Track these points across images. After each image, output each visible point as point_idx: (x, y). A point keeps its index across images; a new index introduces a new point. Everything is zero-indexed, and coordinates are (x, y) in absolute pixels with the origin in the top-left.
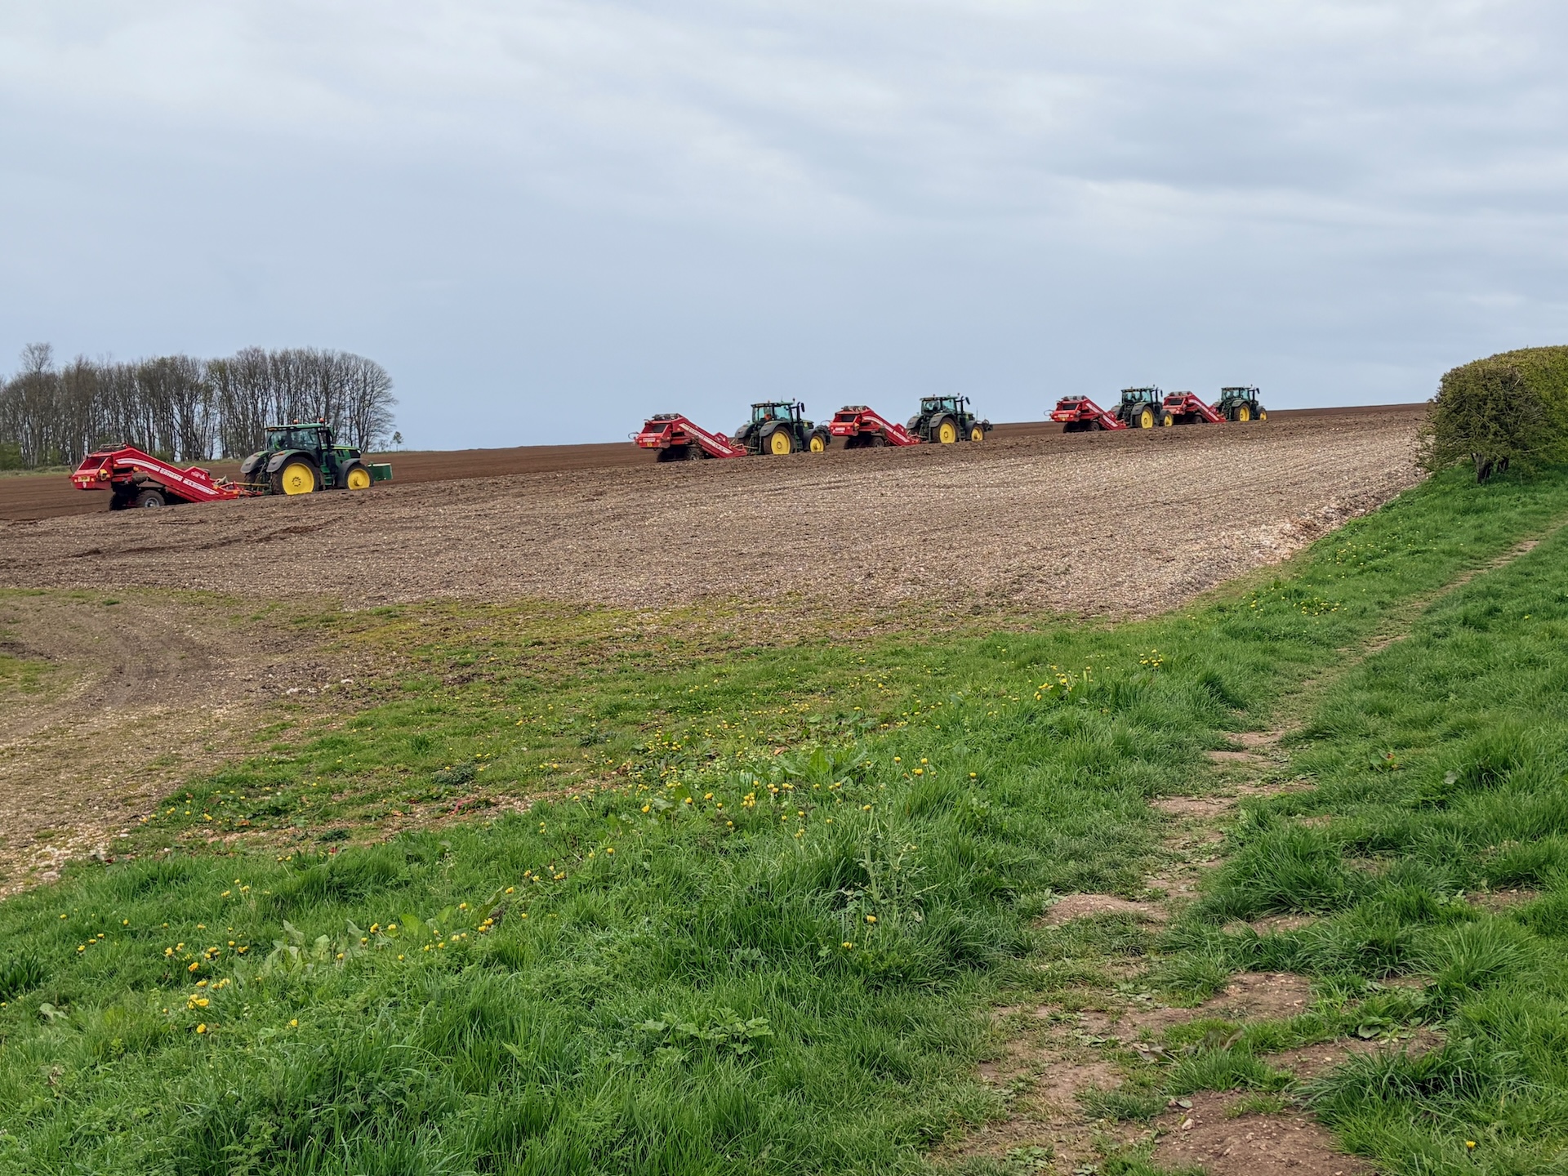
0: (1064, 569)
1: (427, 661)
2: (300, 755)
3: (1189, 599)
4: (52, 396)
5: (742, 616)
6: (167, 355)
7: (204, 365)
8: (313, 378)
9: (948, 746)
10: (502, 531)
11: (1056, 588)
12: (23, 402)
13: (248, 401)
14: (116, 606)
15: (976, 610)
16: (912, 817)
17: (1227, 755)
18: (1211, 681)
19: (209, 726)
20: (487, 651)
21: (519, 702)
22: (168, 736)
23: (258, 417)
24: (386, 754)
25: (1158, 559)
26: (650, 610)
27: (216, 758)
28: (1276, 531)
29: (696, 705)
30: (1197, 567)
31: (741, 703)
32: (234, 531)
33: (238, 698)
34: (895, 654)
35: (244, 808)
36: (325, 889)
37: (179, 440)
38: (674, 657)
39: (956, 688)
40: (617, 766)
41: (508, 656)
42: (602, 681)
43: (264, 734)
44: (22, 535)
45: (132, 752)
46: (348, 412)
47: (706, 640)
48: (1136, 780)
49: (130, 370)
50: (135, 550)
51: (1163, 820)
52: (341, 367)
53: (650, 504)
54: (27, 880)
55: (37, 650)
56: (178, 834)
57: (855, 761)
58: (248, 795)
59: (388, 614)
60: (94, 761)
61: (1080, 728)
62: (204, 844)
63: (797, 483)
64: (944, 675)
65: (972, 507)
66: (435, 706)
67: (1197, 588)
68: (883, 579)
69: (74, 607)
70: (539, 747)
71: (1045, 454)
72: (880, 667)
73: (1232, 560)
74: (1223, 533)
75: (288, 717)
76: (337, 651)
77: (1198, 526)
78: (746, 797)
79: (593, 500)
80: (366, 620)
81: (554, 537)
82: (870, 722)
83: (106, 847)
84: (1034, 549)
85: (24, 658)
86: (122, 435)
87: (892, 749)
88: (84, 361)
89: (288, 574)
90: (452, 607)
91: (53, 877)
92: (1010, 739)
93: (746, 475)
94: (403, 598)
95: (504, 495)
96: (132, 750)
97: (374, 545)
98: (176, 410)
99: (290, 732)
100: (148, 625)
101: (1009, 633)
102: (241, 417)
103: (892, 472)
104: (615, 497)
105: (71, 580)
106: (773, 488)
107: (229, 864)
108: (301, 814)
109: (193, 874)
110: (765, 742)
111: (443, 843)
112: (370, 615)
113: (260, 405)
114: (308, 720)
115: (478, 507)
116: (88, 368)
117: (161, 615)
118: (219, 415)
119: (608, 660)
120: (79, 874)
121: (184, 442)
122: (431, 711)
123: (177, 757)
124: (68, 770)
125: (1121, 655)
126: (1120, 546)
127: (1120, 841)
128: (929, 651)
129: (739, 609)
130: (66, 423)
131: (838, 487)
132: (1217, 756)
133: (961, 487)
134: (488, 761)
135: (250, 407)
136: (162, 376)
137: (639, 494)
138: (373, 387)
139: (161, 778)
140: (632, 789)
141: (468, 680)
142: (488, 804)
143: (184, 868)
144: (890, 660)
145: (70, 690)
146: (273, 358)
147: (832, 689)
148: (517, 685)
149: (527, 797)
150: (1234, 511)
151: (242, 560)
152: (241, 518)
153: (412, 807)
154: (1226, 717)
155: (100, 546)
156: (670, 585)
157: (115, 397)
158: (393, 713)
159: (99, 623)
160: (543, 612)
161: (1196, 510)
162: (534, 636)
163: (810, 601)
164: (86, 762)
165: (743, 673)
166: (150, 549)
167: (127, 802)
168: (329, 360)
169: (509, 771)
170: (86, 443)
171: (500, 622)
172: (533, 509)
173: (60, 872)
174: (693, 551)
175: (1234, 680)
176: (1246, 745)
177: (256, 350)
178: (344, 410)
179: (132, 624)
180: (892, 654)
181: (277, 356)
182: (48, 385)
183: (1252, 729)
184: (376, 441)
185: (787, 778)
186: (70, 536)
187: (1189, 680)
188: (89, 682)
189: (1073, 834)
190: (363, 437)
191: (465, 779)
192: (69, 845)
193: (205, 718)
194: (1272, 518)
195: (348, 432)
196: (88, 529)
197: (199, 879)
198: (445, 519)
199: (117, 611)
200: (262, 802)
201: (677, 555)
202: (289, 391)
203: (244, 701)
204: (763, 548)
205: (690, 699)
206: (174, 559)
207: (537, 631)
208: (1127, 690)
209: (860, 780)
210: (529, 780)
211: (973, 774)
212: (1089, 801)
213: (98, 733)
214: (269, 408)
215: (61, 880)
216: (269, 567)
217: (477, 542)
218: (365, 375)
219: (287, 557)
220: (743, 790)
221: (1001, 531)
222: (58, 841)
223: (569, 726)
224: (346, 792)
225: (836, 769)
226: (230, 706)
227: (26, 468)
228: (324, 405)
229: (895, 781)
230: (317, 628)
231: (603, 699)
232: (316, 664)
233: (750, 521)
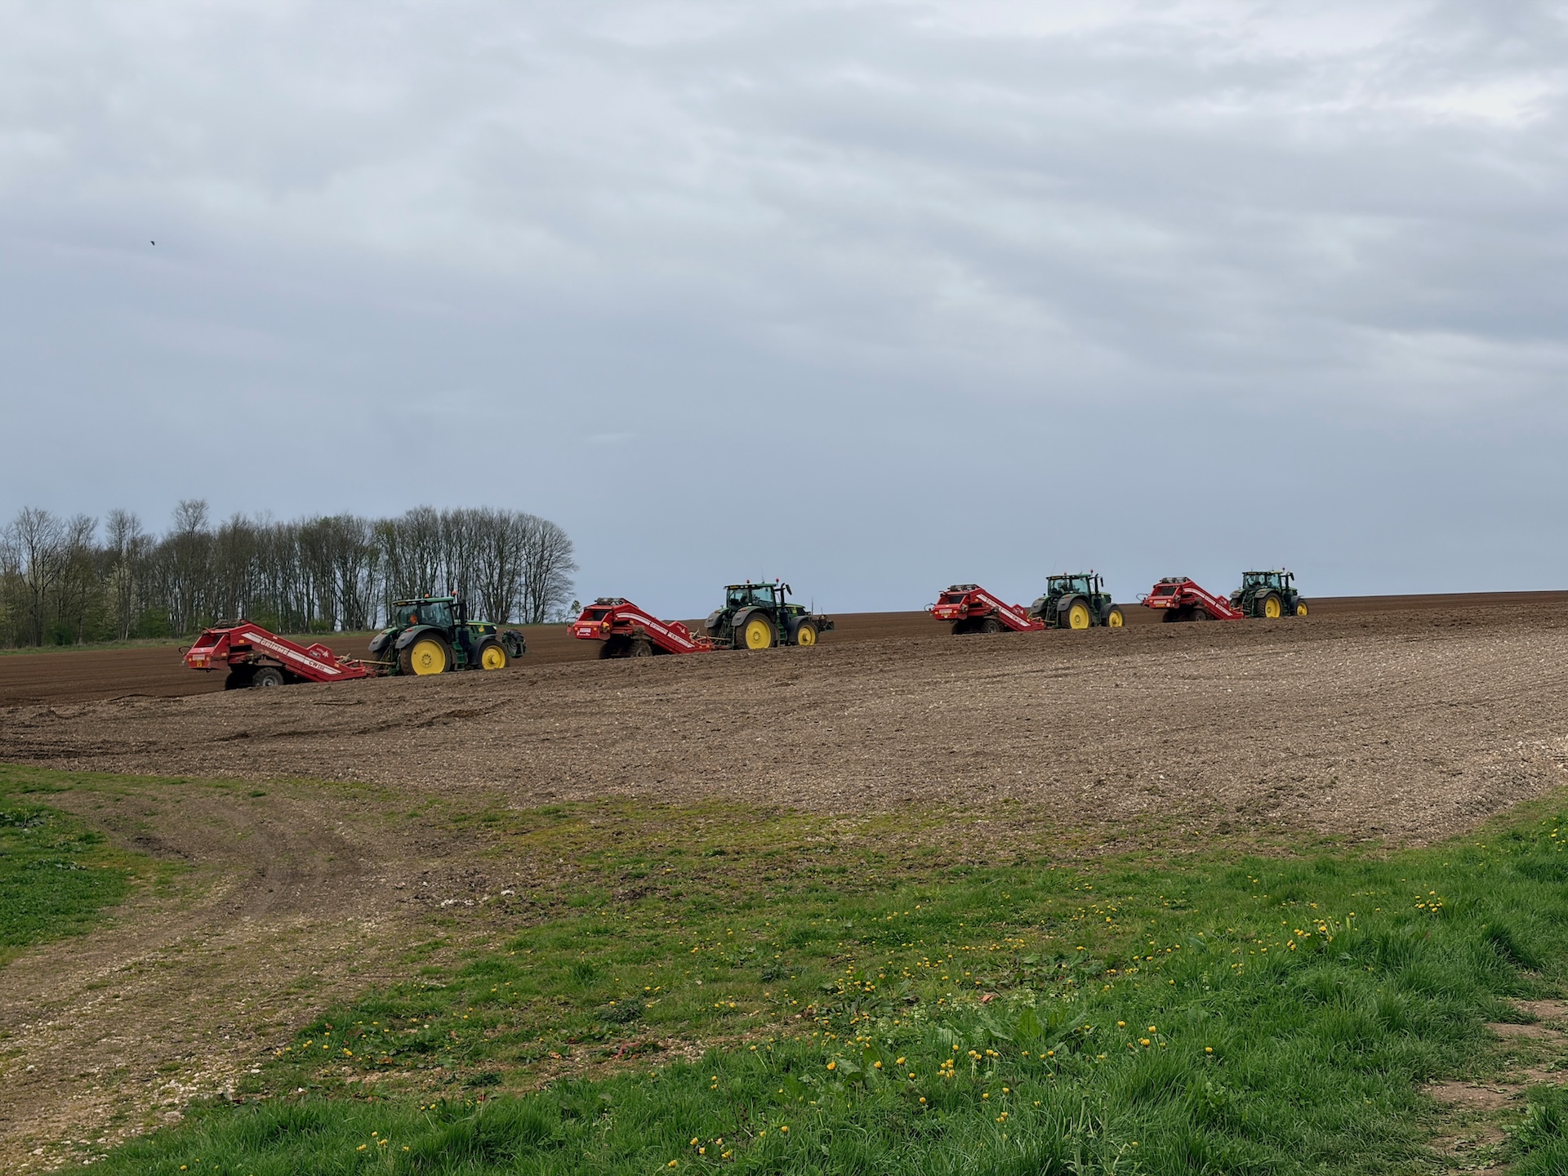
0: (1329, 781)
1: (596, 870)
2: (452, 980)
3: (1479, 822)
4: (205, 557)
5: (952, 826)
6: (331, 515)
7: (370, 526)
8: (487, 541)
9: (1183, 1007)
10: (685, 719)
11: (1319, 804)
12: (174, 565)
13: (417, 565)
14: (262, 798)
15: (1224, 828)
16: (1134, 1103)
17: (1515, 1029)
18: (1497, 936)
19: (355, 943)
20: (663, 860)
21: (695, 924)
22: (311, 953)
23: (426, 583)
24: (546, 983)
25: (1442, 772)
26: (846, 816)
27: (360, 982)
29: (894, 935)
30: (1489, 784)
31: (946, 936)
32: (394, 713)
33: (388, 909)
34: (1127, 879)
35: (387, 1043)
36: (470, 1146)
37: (340, 607)
38: (872, 874)
39: (1197, 927)
40: (801, 1008)
41: (686, 868)
42: (790, 901)
43: (414, 954)
44: (166, 715)
45: (270, 971)
46: (523, 579)
47: (910, 854)
48: (1405, 1060)
49: (290, 530)
50: (286, 734)
51: (1436, 1111)
52: (517, 530)
53: (851, 691)
54: (148, 1120)
55: (174, 846)
56: (313, 1071)
57: (1072, 1023)
58: (392, 1027)
59: (556, 814)
60: (228, 981)
61: (1339, 992)
62: (342, 1085)
63: (1018, 668)
64: (1184, 908)
65: (1222, 703)
66: (602, 926)
67: (1488, 809)
68: (1115, 787)
69: (217, 798)
70: (715, 981)
71: (1310, 640)
72: (1109, 896)
73: (1530, 774)
74: (1521, 743)
75: (441, 934)
76: (499, 856)
77: (1490, 734)
78: (943, 1065)
79: (788, 685)
80: (532, 820)
81: (742, 728)
82: (1095, 965)
83: (235, 1084)
84: (1294, 756)
85: (160, 856)
86: (279, 601)
87: (1118, 1006)
88: (241, 520)
89: (450, 765)
90: (627, 808)
91: (177, 1117)
92: (1256, 1003)
93: (960, 659)
94: (576, 795)
95: (689, 677)
96: (270, 968)
97: (545, 732)
98: (338, 575)
99: (442, 952)
100: (296, 821)
101: (1263, 858)
102: (408, 583)
103: (1128, 658)
104: (811, 682)
105: (215, 767)
106: (990, 674)
107: (367, 1110)
108: (449, 1052)
109: (327, 1122)
110: (972, 986)
111: (602, 1096)
112: (537, 814)
113: (428, 570)
114: (462, 938)
115: (659, 690)
116: (246, 527)
117: (311, 810)
118: (384, 581)
119: (798, 876)
120: (204, 1115)
121: (345, 609)
122: (598, 932)
123: (318, 980)
124: (199, 991)
125: (1394, 893)
126: (1396, 755)
127: (1382, 1139)
128: (1168, 877)
129: (948, 818)
130: (220, 588)
131: (1066, 675)
132: (1503, 1029)
133: (1209, 679)
134: (657, 995)
135: (418, 572)
136: (325, 537)
137: (838, 679)
138: (552, 551)
139: (300, 1003)
140: (817, 1038)
141: (641, 895)
142: (656, 1048)
143: (317, 1115)
144: (1120, 888)
145: (207, 894)
146: (444, 518)
147: (1052, 921)
148: (694, 903)
149: (699, 1042)
150: (1533, 716)
151: (401, 747)
152: (402, 699)
153: (571, 1048)
154: (1516, 981)
155: (248, 729)
156: (869, 787)
157: (273, 559)
158: (556, 933)
159: (243, 817)
160: (727, 816)
161: (1487, 713)
162: (716, 843)
163: (1030, 811)
164: (219, 982)
165: (950, 897)
166: (302, 733)
167: (260, 1030)
168: (505, 521)
169: (680, 1009)
170: (240, 610)
171: (678, 826)
172: (721, 693)
173: (183, 1112)
174: (898, 748)
175: (1525, 936)
176: (1539, 1017)
177: (426, 510)
178: (520, 575)
179: (279, 819)
180: (1124, 880)
181: (449, 517)
182: (202, 546)
183: (1546, 996)
184: (553, 610)
185: (992, 1041)
186: (217, 716)
187: (1474, 931)
188: (228, 886)
189: (1326, 1128)
190: (539, 606)
191: (631, 1016)
192: (195, 1081)
193: (351, 933)
195: (523, 600)
196: (237, 708)
197: (333, 1129)
198: (624, 704)
199: (263, 804)
200: (407, 1036)
201: (879, 752)
202: (461, 555)
203: (395, 913)
204: (977, 745)
205: (888, 928)
206: (328, 744)
207: (719, 838)
208: (1397, 945)
209: (1078, 1047)
210: (703, 1020)
211: (1208, 1049)
212: (1347, 1086)
213: (235, 948)
214: (438, 573)
215: (184, 1121)
216: (429, 756)
217: (657, 732)
218: (543, 538)
219: (449, 745)
220: (943, 1051)
221: (1254, 733)
222: (183, 1075)
223: (750, 956)
224: (499, 1027)
225: (1049, 1032)
226: (378, 920)
227: (174, 636)
228: (498, 571)
229: (1118, 1050)
230: (478, 829)
231: (790, 925)
232: (475, 871)
233: (964, 713)
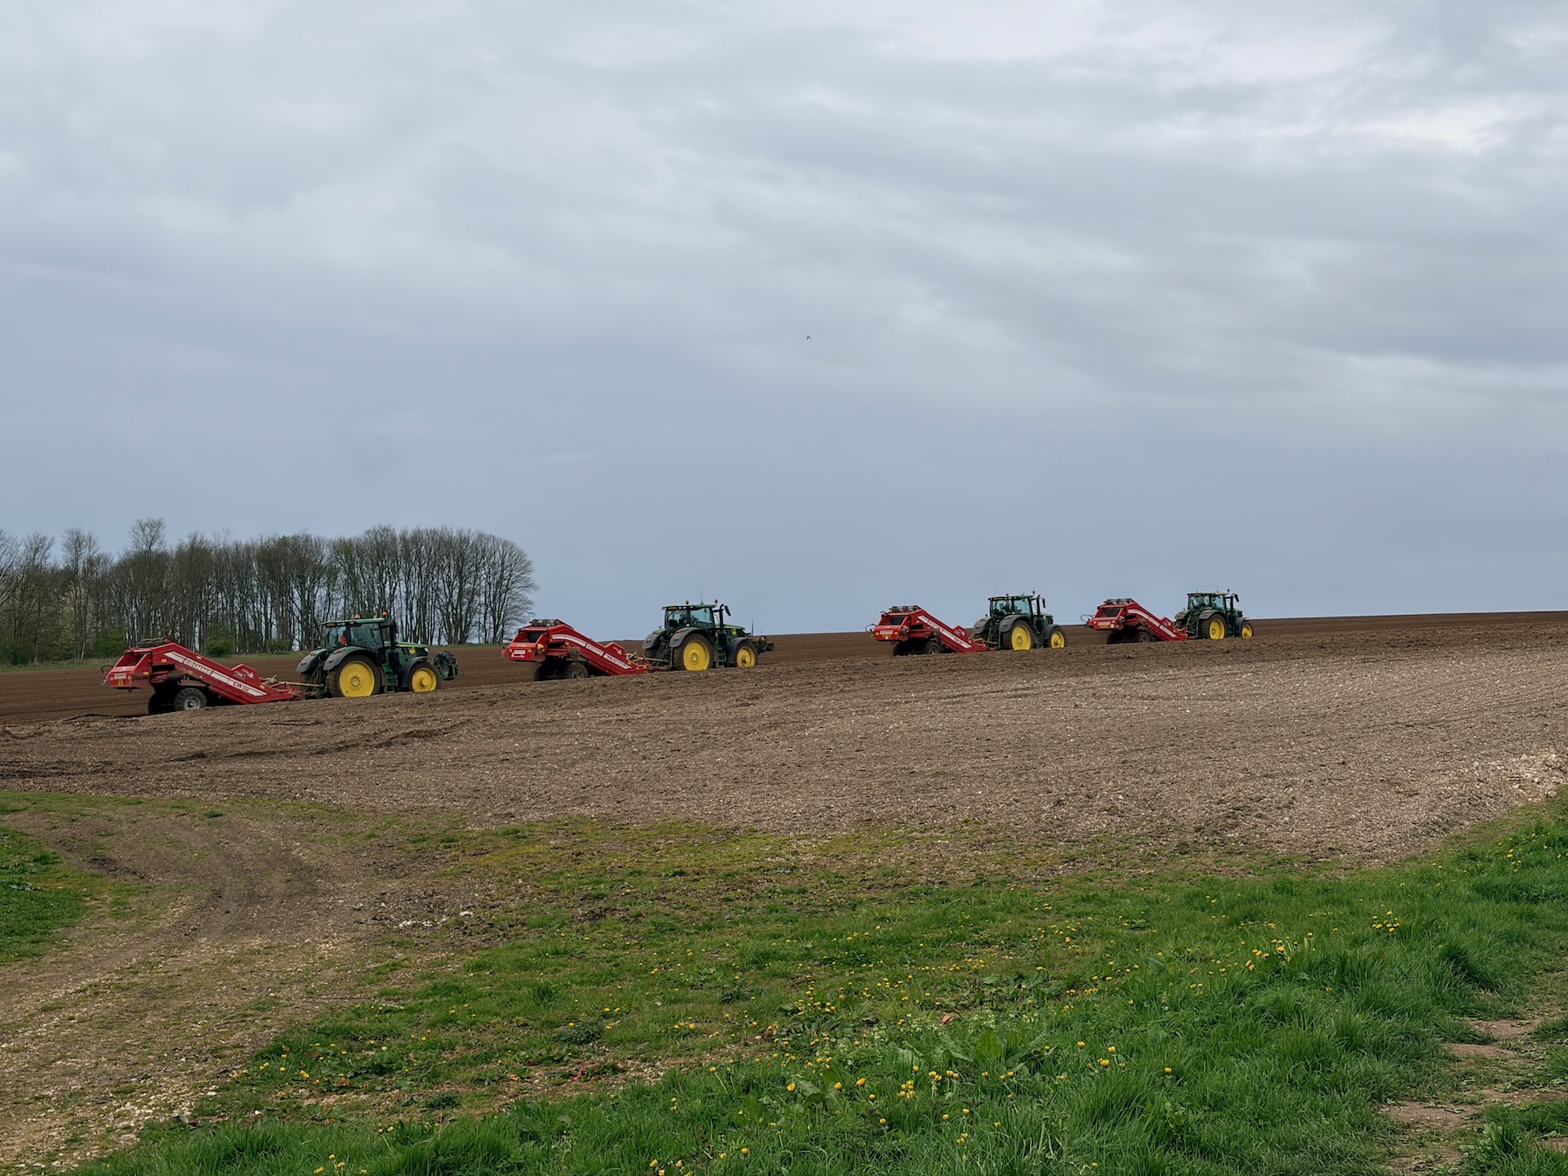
0: (1287, 802)
1: (556, 891)
2: (410, 1002)
3: (1436, 842)
4: (162, 577)
5: (912, 847)
6: (289, 534)
7: (328, 545)
8: (446, 561)
9: (1142, 1028)
10: (646, 739)
11: (1277, 824)
12: (131, 584)
13: (375, 585)
14: (219, 818)
15: (1183, 849)
16: (1094, 1124)
17: (1471, 1049)
18: (1454, 956)
19: (313, 964)
20: (622, 881)
21: (655, 945)
22: (268, 974)
23: (385, 603)
24: (505, 1005)
25: (1398, 792)
26: (806, 837)
27: (318, 1004)
28: (1539, 763)
29: (854, 956)
30: (1445, 804)
31: (906, 956)
32: (353, 733)
33: (346, 931)
34: (1087, 900)
35: (345, 1065)
36: (428, 1169)
37: (298, 626)
38: (833, 895)
39: (1156, 947)
40: (761, 1029)
41: (646, 888)
42: (750, 922)
43: (371, 975)
44: (122, 735)
45: (226, 993)
46: (483, 599)
47: (870, 875)
48: (1364, 1080)
49: (248, 549)
50: (242, 754)
51: (1393, 1132)
52: (476, 549)
53: (811, 711)
54: (103, 1143)
55: (130, 867)
56: (270, 1093)
57: (1032, 1043)
58: (350, 1049)
59: (516, 835)
60: (183, 1003)
61: (1298, 1012)
62: (299, 1107)
63: (978, 689)
64: (1143, 928)
65: (1180, 724)
66: (561, 948)
67: (1444, 830)
68: (1075, 807)
69: (173, 818)
70: (674, 1002)
71: (1268, 661)
72: (1068, 916)
73: (1486, 795)
74: (1477, 763)
75: (399, 955)
76: (457, 877)
77: (1446, 754)
78: (903, 1086)
79: (748, 705)
80: (491, 840)
81: (702, 748)
82: (1054, 986)
83: (191, 1107)
84: (1252, 776)
85: (115, 876)
86: (237, 620)
87: (1077, 1026)
88: (198, 539)
89: (408, 785)
90: (587, 828)
91: (132, 1140)
92: (1214, 1023)
94: (533, 816)
95: (649, 697)
96: (227, 991)
97: (504, 753)
98: (296, 594)
99: (400, 974)
100: (253, 842)
101: (1221, 878)
102: (366, 603)
103: (1087, 679)
104: (772, 702)
105: (171, 788)
106: (950, 694)
107: (324, 1133)
108: (407, 1074)
109: (284, 1145)
110: (932, 1006)
111: (561, 1118)
112: (496, 834)
113: (387, 589)
114: (421, 960)
115: (620, 710)
116: (203, 546)
117: (268, 831)
118: (343, 600)
119: (758, 897)
120: (160, 1138)
121: (304, 629)
122: (557, 953)
123: (275, 1002)
124: (155, 1013)
125: (1352, 913)
126: (1353, 775)
127: (1340, 1159)
128: (1127, 897)
129: (908, 838)
130: (177, 607)
131: (1026, 696)
132: (1460, 1049)
133: (1168, 699)
134: (616, 1017)
135: (377, 591)
136: (283, 556)
137: (799, 699)
138: (511, 571)
139: (257, 1025)
140: (777, 1059)
141: (600, 916)
142: (615, 1070)
143: (274, 1138)
144: (1080, 909)
145: (163, 916)
146: (403, 538)
147: (1012, 941)
148: (654, 924)
149: (658, 1063)
150: (1489, 736)
151: (359, 768)
152: (360, 719)
153: (530, 1070)
154: (1473, 1001)
155: (205, 749)
156: (830, 808)
157: (231, 579)
158: (514, 955)
159: (199, 838)
160: (687, 836)
161: (1444, 734)
162: (676, 864)
163: (990, 831)
164: (176, 1004)
165: (910, 918)
166: (260, 754)
167: (216, 1052)
168: (464, 541)
169: (639, 1030)
170: (197, 629)
171: (637, 847)
172: (681, 714)
173: (139, 1135)
174: (859, 768)
175: (1482, 956)
176: (1495, 1038)
177: (386, 530)
178: (479, 595)
179: (235, 840)
180: (1084, 900)
181: (408, 536)
182: (159, 565)
183: (1502, 1016)
185: (952, 1062)
186: (173, 736)
187: (1431, 951)
188: (184, 907)
189: (1285, 1148)
190: (498, 626)
191: (590, 1038)
192: (151, 1103)
193: (308, 954)
194: (1535, 746)
195: (482, 620)
196: (193, 728)
197: (290, 1151)
198: (584, 724)
199: (220, 825)
200: (365, 1058)
201: (839, 772)
202: (420, 574)
203: (352, 935)
204: (937, 765)
205: (848, 949)
206: (285, 764)
207: (679, 859)
208: (1355, 965)
209: (1037, 1068)
210: (663, 1042)
211: (1168, 1070)
212: (1305, 1106)
213: (191, 970)
214: (397, 592)
215: (140, 1144)
216: (387, 777)
217: (617, 752)
218: (503, 558)
219: (408, 766)
220: (903, 1072)
221: (1213, 754)
222: (139, 1098)
223: (710, 977)
224: (458, 1049)
225: (1009, 1053)
226: (336, 941)
228: (457, 591)
229: (1078, 1071)
230: (437, 849)
231: (750, 945)
232: (434, 892)
233: (924, 734)
